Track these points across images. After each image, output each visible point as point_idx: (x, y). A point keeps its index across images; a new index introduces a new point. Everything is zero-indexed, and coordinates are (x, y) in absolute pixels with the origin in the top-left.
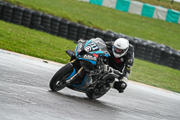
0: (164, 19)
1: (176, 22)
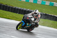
0: (33, 2)
1: (36, 3)
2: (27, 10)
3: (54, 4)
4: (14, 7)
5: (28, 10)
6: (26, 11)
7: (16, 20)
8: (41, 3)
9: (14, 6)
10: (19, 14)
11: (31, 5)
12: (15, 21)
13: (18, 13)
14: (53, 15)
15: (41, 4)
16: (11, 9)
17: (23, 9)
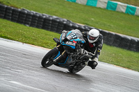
1: (75, 2)
2: (51, 18)
3: (118, 6)
4: (19, 10)
5: (55, 17)
6: (50, 20)
7: (23, 43)
8: (85, 3)
9: (19, 7)
10: (31, 28)
11: (61, 7)
12: (21, 44)
13: (28, 24)
14: (114, 33)
15: (86, 5)
16: (12, 14)
17: (41, 14)
